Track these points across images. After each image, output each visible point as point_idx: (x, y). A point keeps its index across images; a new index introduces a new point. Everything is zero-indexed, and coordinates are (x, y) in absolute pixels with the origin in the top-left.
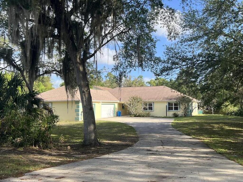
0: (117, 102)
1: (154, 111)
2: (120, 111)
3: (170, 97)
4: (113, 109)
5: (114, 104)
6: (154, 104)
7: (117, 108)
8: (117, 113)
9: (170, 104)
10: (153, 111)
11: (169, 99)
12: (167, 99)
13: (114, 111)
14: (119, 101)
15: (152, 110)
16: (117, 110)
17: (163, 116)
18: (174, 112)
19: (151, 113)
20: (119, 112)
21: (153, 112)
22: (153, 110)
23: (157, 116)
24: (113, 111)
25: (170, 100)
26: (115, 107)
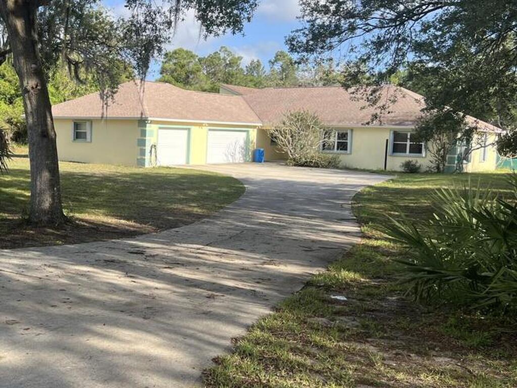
0: (255, 127)
1: (351, 154)
2: (262, 149)
3: (401, 117)
4: (242, 143)
5: (248, 131)
6: (354, 133)
7: (255, 141)
8: (254, 153)
9: (397, 136)
10: (348, 154)
11: (397, 122)
12: (392, 121)
13: (246, 149)
14: (260, 124)
15: (346, 149)
16: (253, 146)
17: (375, 169)
18: (407, 159)
19: (342, 157)
20: (258, 152)
21: (350, 156)
22: (348, 152)
23: (358, 167)
24: (243, 149)
25: (400, 124)
26: (249, 139)
